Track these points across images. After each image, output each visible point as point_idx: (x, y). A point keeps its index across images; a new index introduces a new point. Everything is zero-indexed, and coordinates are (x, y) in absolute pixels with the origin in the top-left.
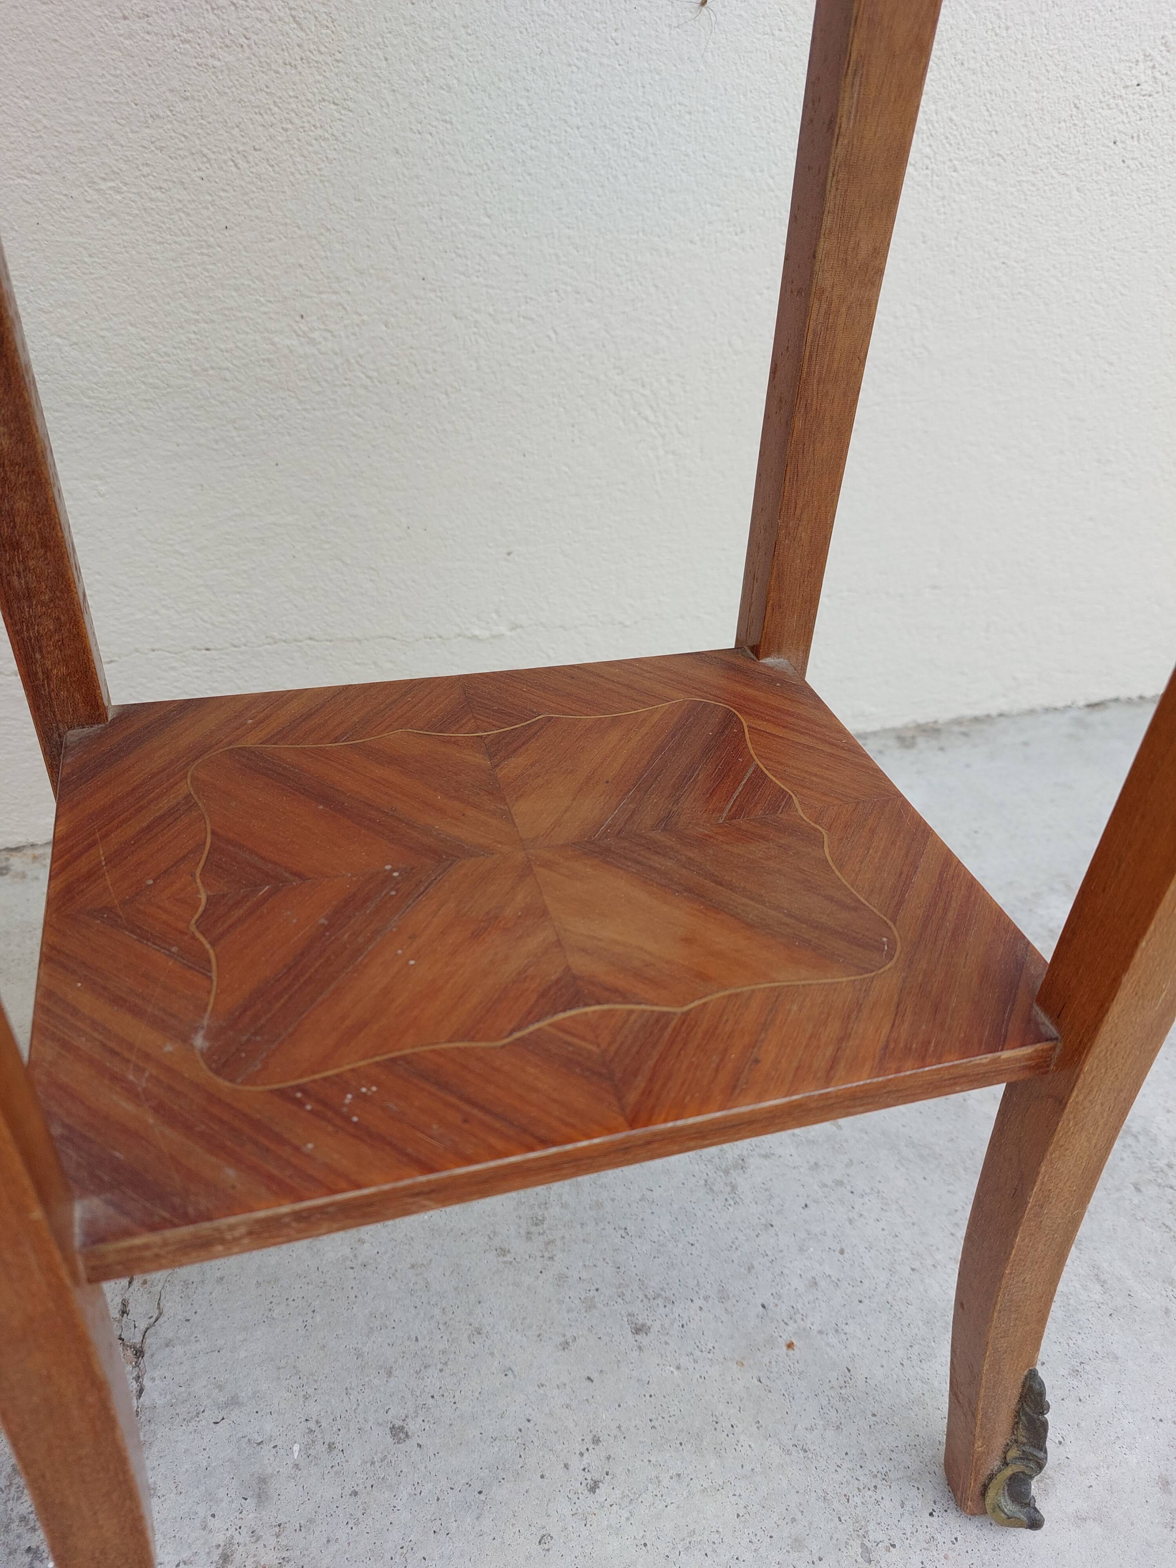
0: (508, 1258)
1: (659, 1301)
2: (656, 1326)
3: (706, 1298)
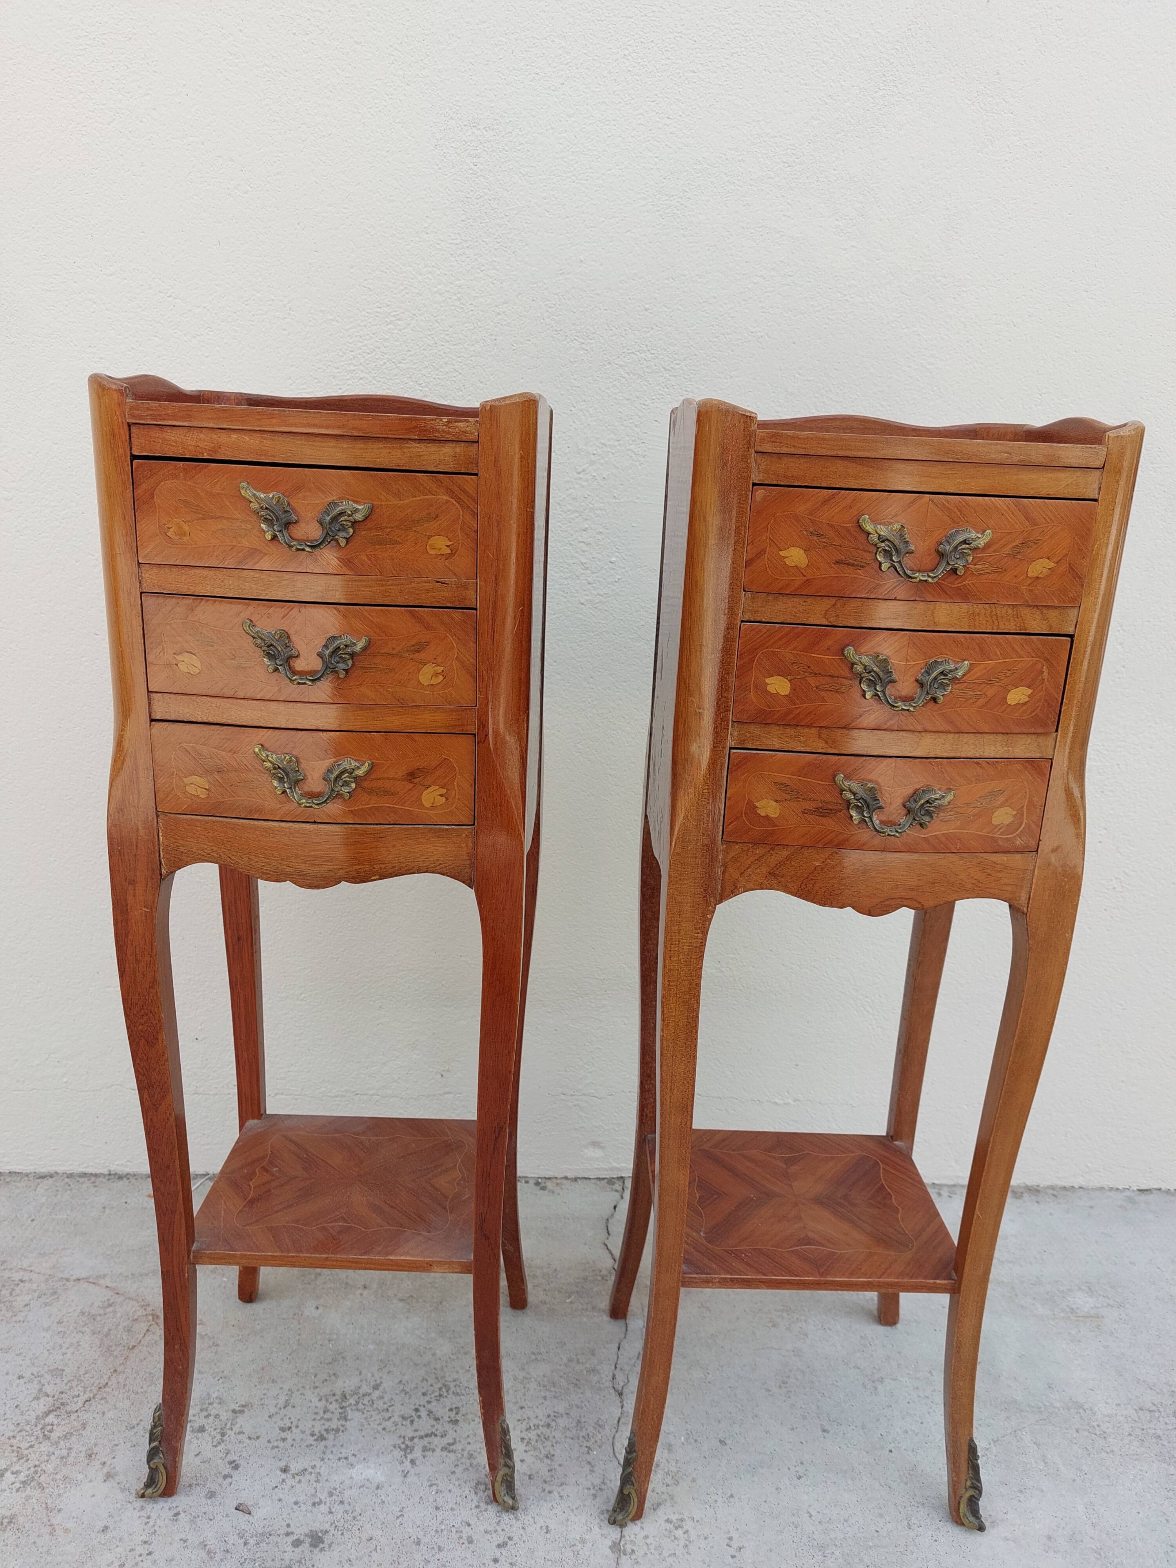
0: (770, 1393)
1: (835, 1423)
2: (832, 1431)
3: (856, 1427)
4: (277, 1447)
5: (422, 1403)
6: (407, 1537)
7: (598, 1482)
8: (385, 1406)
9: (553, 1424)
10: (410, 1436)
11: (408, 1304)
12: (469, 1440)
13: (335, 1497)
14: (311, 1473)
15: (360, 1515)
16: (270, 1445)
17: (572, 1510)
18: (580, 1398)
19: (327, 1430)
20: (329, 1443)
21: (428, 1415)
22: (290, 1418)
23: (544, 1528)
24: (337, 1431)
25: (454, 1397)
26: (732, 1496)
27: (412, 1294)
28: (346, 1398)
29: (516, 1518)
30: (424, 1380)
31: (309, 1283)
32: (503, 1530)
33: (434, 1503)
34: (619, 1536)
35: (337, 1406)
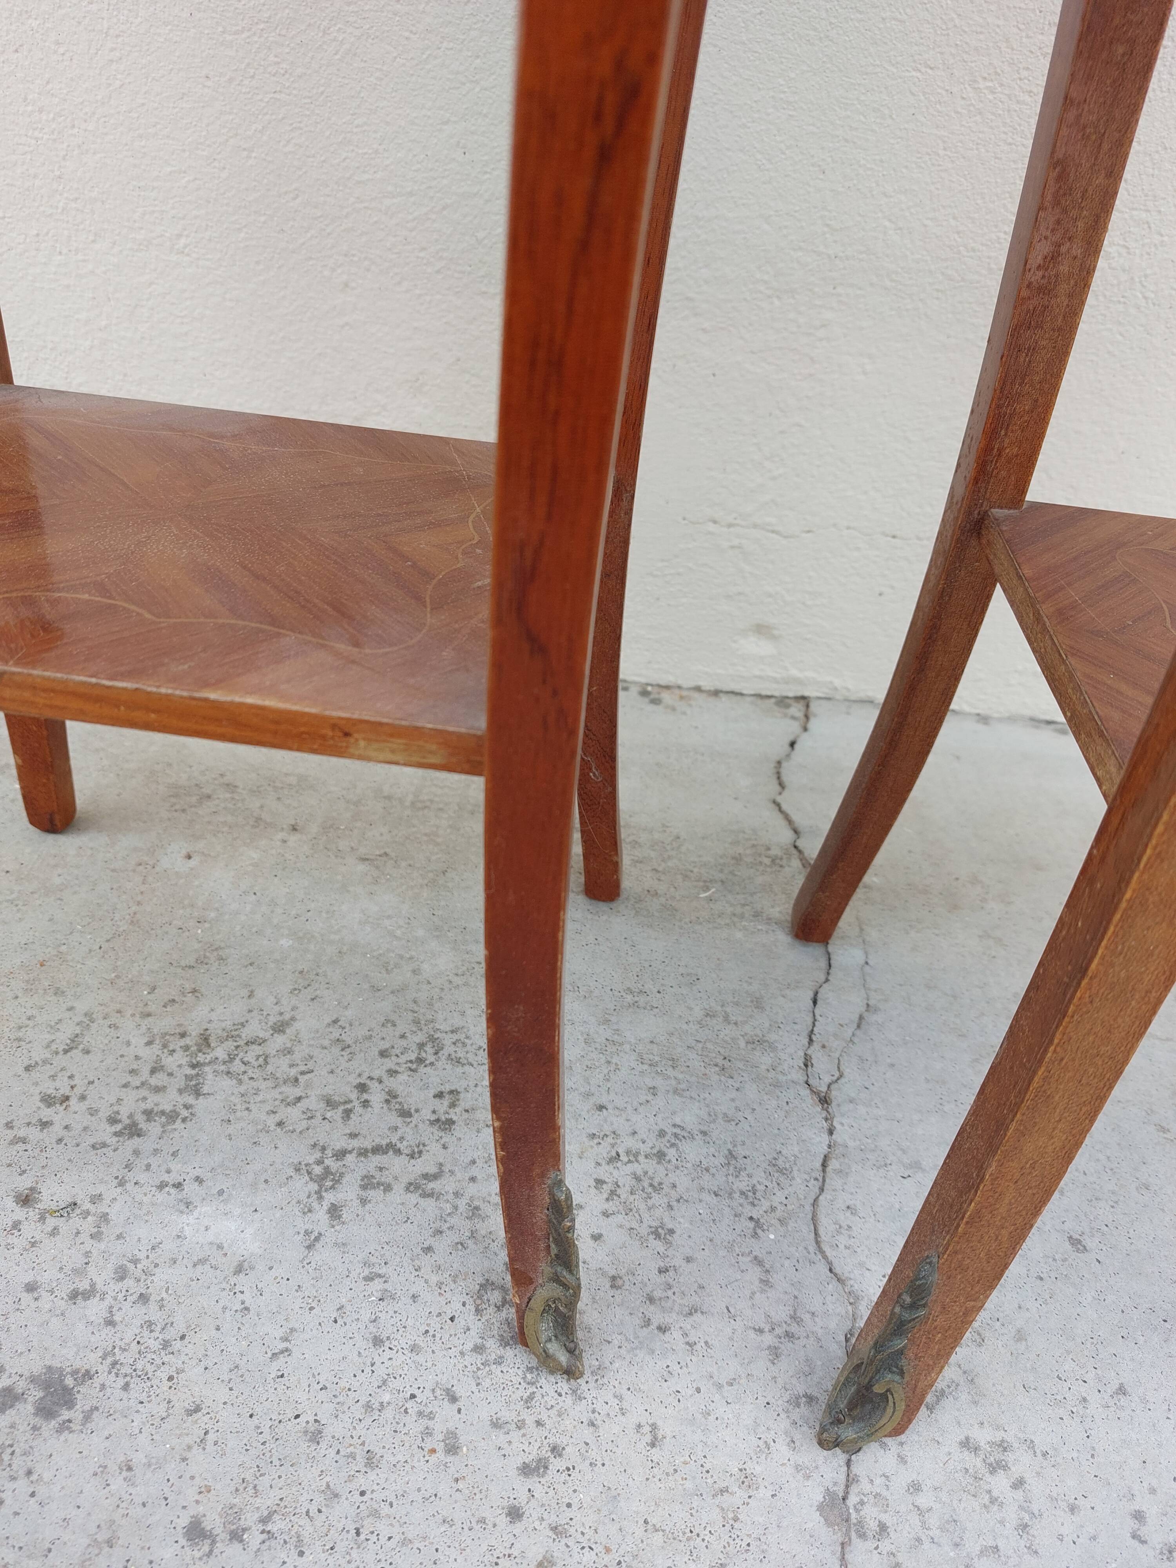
4: (24, 1141)
5: (376, 1074)
6: (291, 1415)
7: (781, 1313)
8: (293, 1072)
9: (671, 1153)
10: (338, 1147)
11: (377, 867)
12: (474, 1171)
13: (129, 1283)
14: (87, 1213)
15: (183, 1337)
16: (10, 1134)
17: (720, 1386)
18: (733, 1100)
19: (148, 1114)
20: (145, 1144)
21: (387, 1101)
22: (71, 1077)
23: (646, 1429)
24: (172, 1117)
25: (449, 1067)
26: (1122, 1390)
27: (388, 850)
28: (209, 1046)
29: (574, 1392)
30: (389, 1022)
31: (184, 811)
32: (539, 1423)
33: (372, 1328)
34: (842, 1478)
35: (184, 1061)
